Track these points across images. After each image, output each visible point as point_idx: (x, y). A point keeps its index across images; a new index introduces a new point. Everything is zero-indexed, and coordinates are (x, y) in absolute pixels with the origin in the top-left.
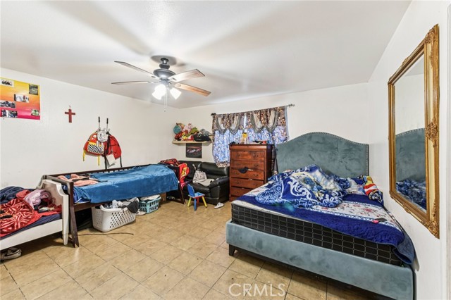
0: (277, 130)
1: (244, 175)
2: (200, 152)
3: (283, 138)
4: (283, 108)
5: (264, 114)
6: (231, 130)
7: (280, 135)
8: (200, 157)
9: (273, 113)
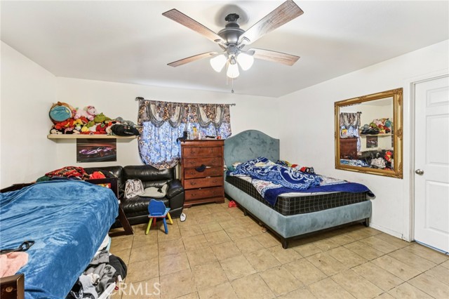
0: (222, 126)
1: (202, 173)
2: (114, 151)
3: (227, 134)
4: (228, 106)
5: (210, 109)
6: (171, 123)
7: (225, 131)
8: (114, 159)
9: (219, 109)
